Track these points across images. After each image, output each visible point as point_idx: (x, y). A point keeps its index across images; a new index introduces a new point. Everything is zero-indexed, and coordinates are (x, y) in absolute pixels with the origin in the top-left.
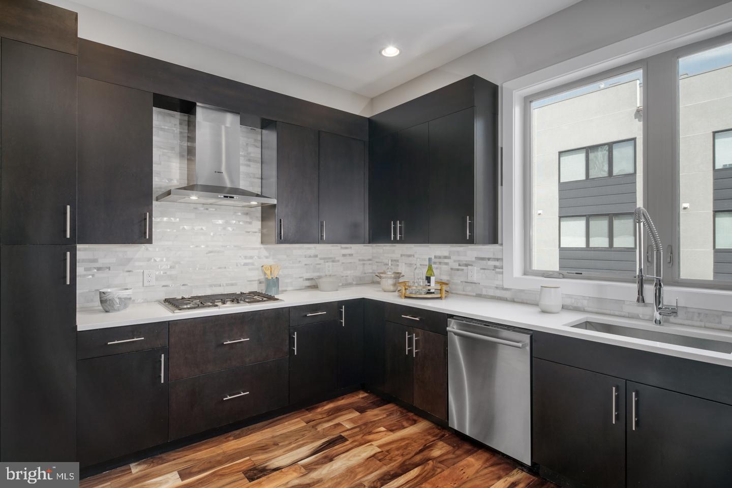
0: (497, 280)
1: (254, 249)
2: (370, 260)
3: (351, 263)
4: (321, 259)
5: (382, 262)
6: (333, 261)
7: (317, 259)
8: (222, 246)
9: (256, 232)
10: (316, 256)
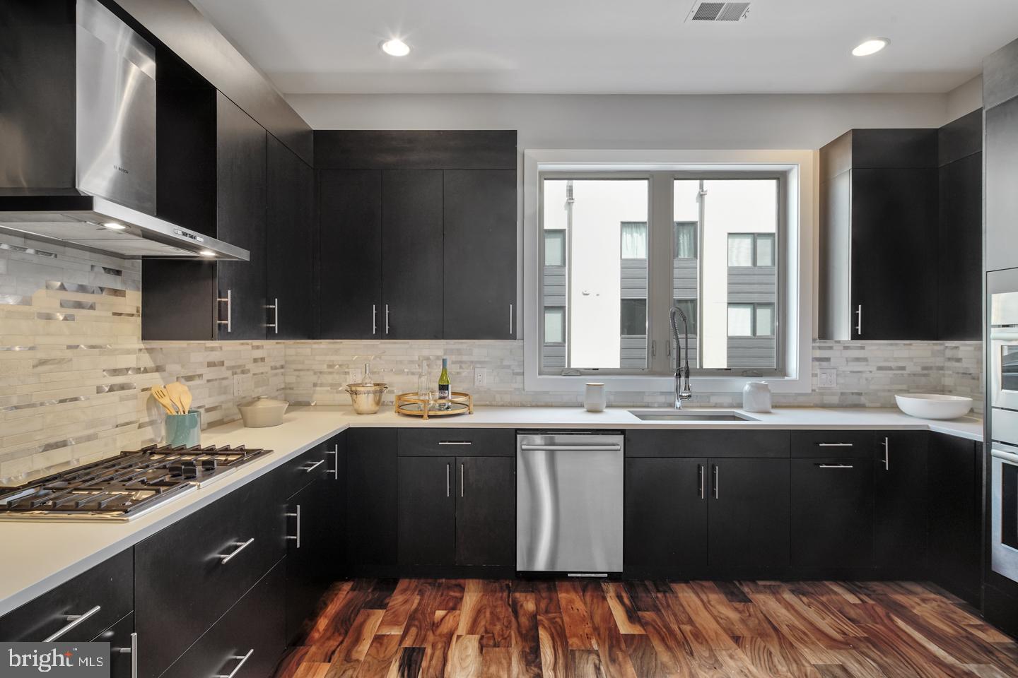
0: (516, 382)
1: (128, 352)
2: (282, 367)
3: (262, 373)
4: (228, 368)
5: (308, 370)
6: (243, 372)
7: (223, 368)
8: (69, 347)
9: (132, 315)
10: (222, 364)
